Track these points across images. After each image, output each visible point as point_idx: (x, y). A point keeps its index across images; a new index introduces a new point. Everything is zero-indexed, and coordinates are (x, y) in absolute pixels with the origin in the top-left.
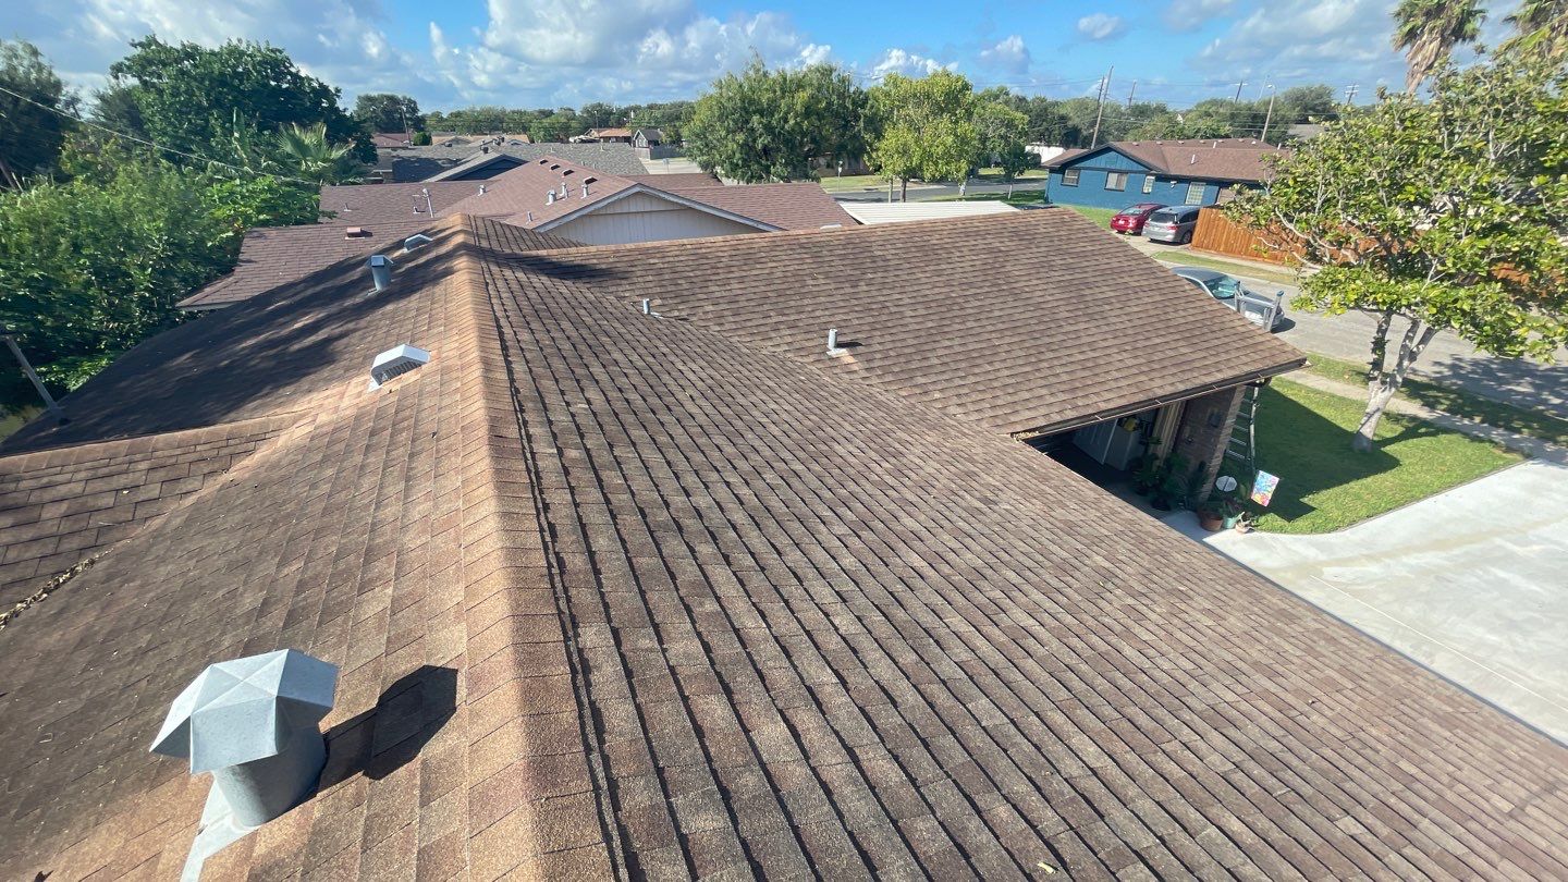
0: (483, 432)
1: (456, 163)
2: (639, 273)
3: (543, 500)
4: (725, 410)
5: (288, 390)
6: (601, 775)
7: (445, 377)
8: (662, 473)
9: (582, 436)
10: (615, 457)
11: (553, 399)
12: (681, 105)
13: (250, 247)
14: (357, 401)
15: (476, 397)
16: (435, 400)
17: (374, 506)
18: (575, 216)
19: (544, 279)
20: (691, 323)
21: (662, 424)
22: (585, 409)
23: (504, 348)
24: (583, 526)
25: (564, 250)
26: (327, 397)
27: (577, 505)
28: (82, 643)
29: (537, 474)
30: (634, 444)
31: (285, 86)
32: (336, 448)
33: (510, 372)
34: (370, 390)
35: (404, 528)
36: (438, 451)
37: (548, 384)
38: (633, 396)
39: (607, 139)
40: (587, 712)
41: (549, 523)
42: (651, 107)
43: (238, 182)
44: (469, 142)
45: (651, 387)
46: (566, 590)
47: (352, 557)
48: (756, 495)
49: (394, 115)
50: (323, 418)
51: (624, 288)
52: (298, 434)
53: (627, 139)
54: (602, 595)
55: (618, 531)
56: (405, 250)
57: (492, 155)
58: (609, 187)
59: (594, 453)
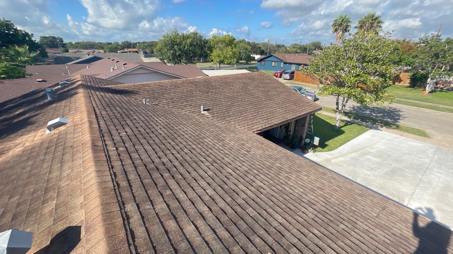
0: (89, 145)
1: (78, 58)
2: (142, 92)
3: (111, 165)
5: (13, 136)
6: (134, 252)
7: (75, 127)
8: (151, 152)
9: (124, 143)
10: (136, 149)
11: (114, 132)
12: (153, 42)
14: (42, 137)
15: (87, 133)
16: (72, 135)
17: (48, 173)
18: (120, 75)
19: (110, 94)
20: (159, 106)
21: (151, 137)
22: (125, 134)
23: (97, 117)
24: (125, 172)
25: (117, 85)
26: (29, 137)
27: (123, 165)
29: (109, 156)
30: (142, 144)
31: (11, 33)
32: (33, 154)
33: (99, 124)
34: (47, 133)
35: (60, 180)
36: (73, 152)
37: (112, 127)
38: (141, 129)
39: (130, 52)
41: (114, 172)
44: (83, 52)
45: (147, 126)
46: (120, 193)
47: (39, 192)
49: (54, 43)
50: (27, 144)
51: (137, 96)
52: (17, 151)
53: (137, 52)
54: (133, 193)
55: (137, 172)
56: (60, 86)
57: (91, 56)
58: (131, 66)
59: (128, 148)
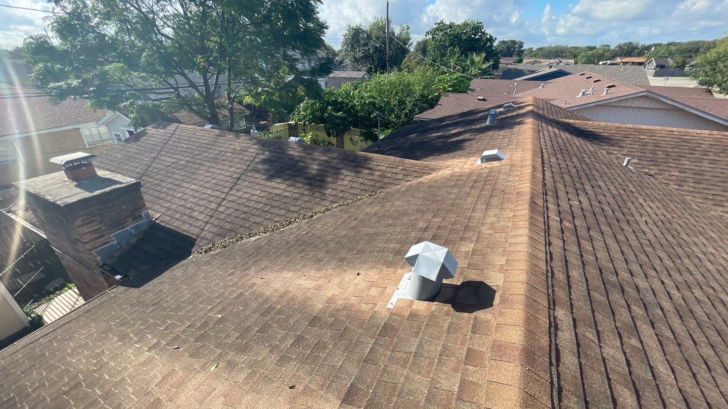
0: (527, 197)
1: (533, 72)
2: (628, 142)
3: (549, 240)
4: (670, 238)
5: (445, 156)
6: (555, 379)
7: (512, 168)
8: (617, 255)
9: (574, 218)
10: (590, 235)
11: (562, 194)
13: (443, 100)
14: (471, 167)
15: (526, 181)
16: (505, 177)
17: (471, 210)
18: (591, 105)
19: (568, 135)
20: (656, 179)
21: (622, 230)
22: (578, 205)
23: (543, 163)
24: (566, 261)
25: (585, 122)
26: (459, 162)
27: (565, 250)
28: (375, 214)
29: (548, 226)
30: (602, 233)
31: (477, 37)
32: (460, 182)
33: (544, 175)
34: (477, 164)
35: (483, 224)
36: (503, 198)
37: (560, 186)
38: (606, 208)
39: (625, 63)
40: (553, 347)
41: (550, 251)
42: (669, 44)
43: (448, 74)
44: (541, 63)
45: (619, 207)
46: (553, 286)
47: (459, 226)
48: (683, 299)
50: (456, 169)
51: (614, 150)
52: (446, 172)
53: (641, 64)
54: (571, 299)
55: (585, 273)
56: (502, 109)
57: (554, 69)
58: (622, 91)
59: (578, 229)
